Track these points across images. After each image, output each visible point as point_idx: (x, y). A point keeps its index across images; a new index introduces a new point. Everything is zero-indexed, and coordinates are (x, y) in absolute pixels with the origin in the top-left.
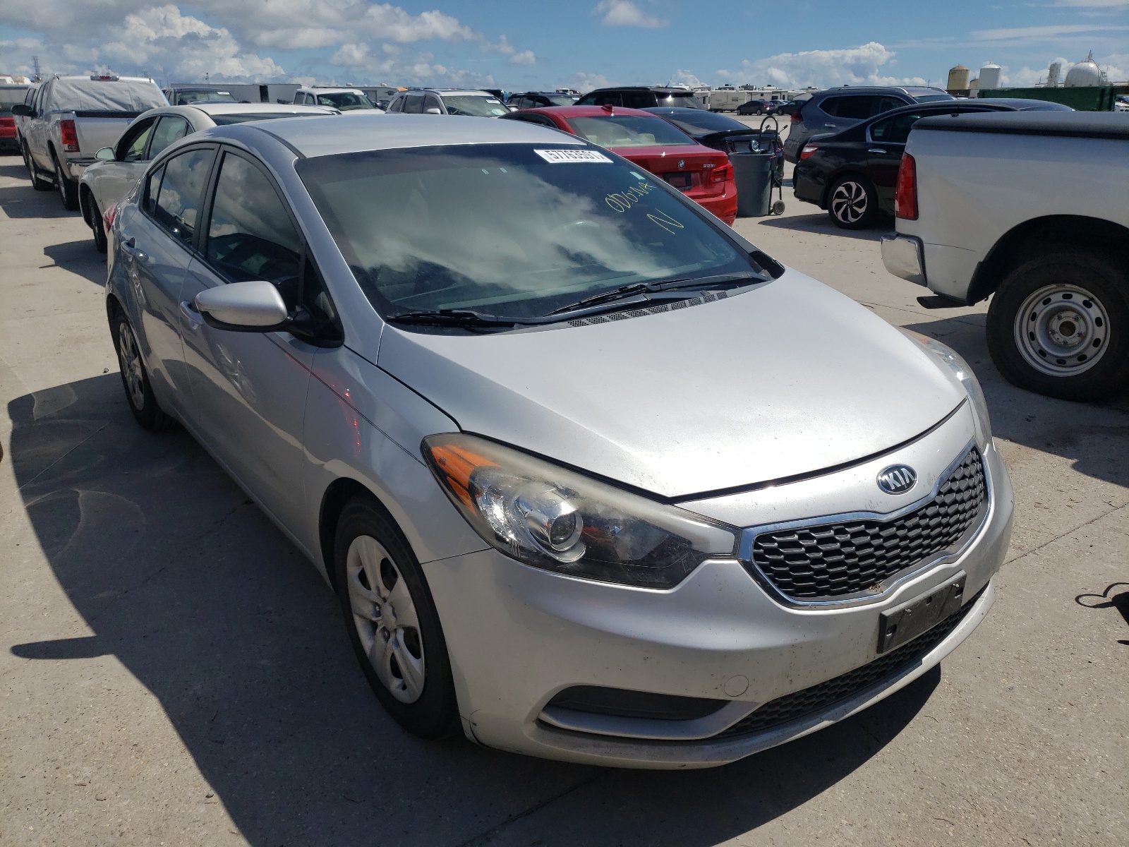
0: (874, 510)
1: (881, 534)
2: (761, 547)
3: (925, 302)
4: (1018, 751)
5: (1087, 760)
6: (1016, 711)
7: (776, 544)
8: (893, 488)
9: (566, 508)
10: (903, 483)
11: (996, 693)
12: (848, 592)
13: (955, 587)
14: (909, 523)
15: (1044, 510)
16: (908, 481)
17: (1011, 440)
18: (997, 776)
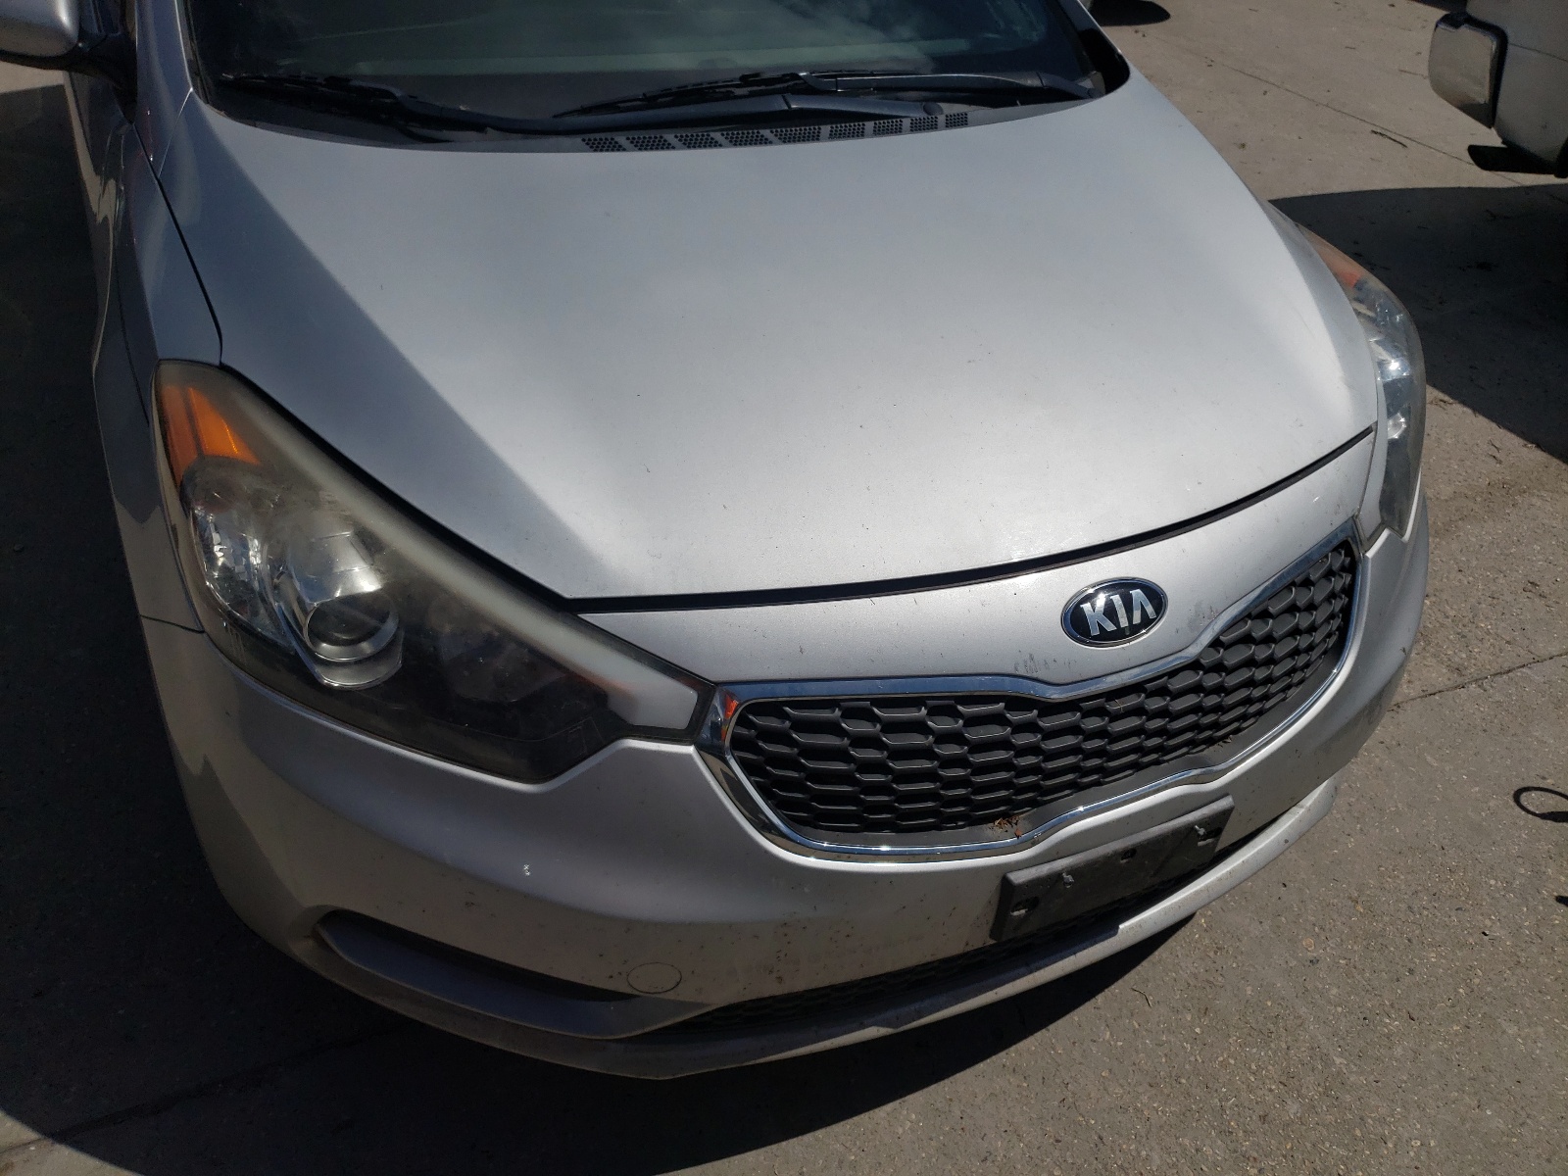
0: (1035, 675)
1: (1041, 723)
2: (750, 725)
3: (1482, 156)
4: (1269, 1098)
5: (1390, 1145)
6: (1303, 1011)
7: (788, 724)
8: (1095, 632)
9: (365, 581)
10: (1124, 623)
11: (1285, 966)
12: (941, 829)
13: (1196, 831)
14: (1117, 706)
15: (1537, 600)
16: (1137, 619)
17: (1538, 446)
18: (1208, 1142)
